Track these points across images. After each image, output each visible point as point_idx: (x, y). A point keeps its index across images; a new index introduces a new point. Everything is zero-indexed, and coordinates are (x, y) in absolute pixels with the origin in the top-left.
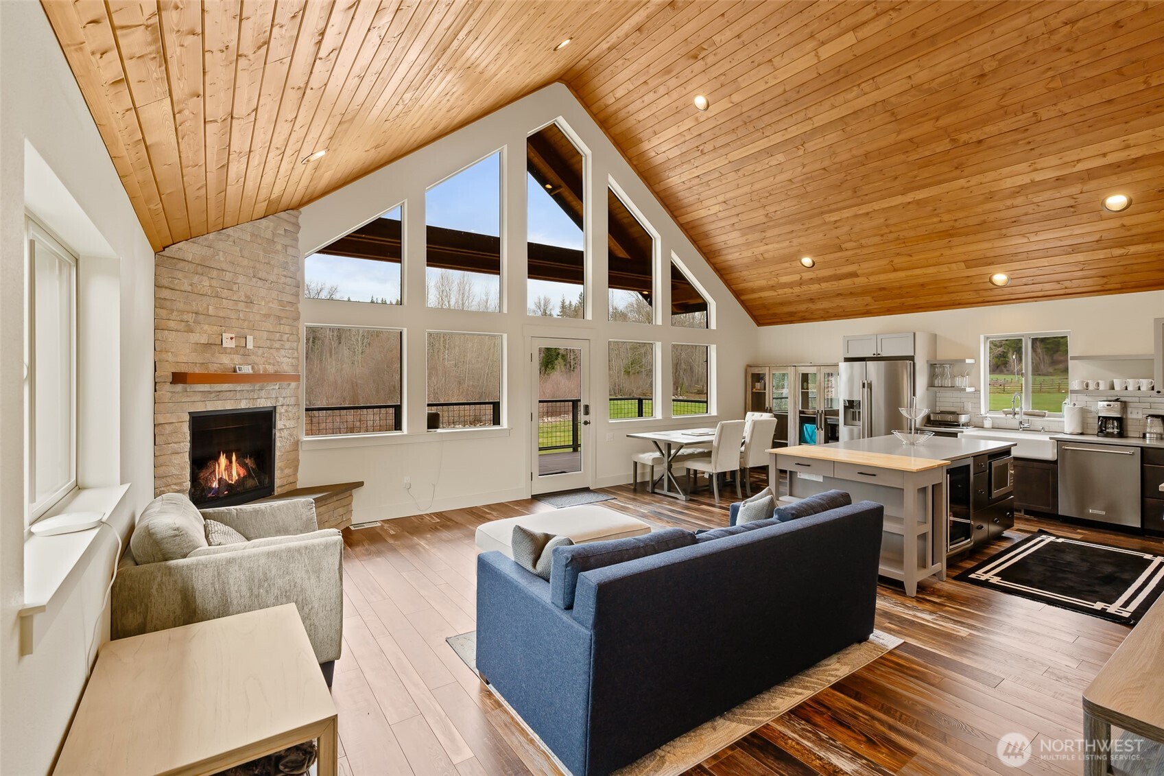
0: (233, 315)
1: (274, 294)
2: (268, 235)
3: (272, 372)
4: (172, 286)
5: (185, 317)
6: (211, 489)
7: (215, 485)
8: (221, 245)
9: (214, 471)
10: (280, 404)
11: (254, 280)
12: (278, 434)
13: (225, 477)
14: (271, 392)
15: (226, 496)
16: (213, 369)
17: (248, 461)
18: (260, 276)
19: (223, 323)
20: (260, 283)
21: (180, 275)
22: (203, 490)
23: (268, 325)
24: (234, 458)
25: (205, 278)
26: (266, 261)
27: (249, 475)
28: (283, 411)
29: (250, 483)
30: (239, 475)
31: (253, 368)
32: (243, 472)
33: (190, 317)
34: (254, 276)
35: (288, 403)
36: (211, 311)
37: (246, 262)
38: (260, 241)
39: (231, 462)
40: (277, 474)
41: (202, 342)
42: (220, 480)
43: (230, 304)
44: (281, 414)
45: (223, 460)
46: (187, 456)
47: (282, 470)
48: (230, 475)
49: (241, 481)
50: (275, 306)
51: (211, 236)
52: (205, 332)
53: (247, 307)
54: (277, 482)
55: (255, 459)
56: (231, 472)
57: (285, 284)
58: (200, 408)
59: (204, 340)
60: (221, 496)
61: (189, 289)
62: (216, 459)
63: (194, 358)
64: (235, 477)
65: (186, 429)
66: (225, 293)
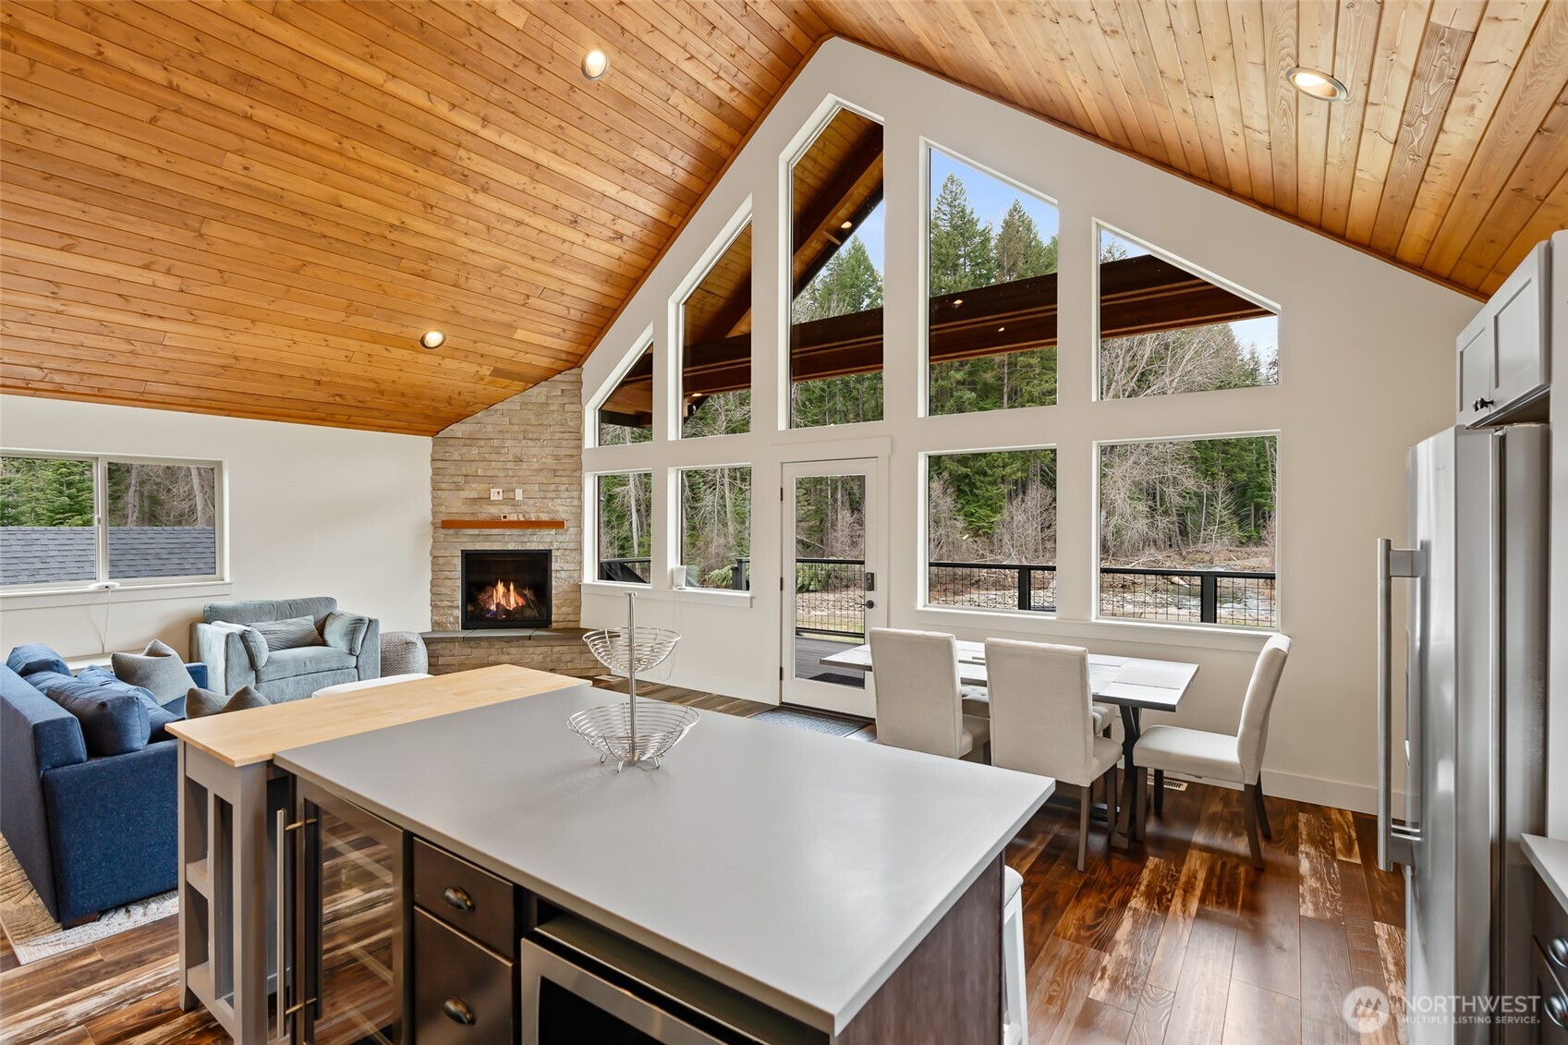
0: (501, 474)
1: (548, 450)
2: (542, 399)
3: (547, 519)
4: (444, 458)
5: (455, 479)
6: (489, 611)
7: (493, 607)
8: (489, 420)
9: (492, 595)
10: (555, 547)
11: (524, 441)
12: (553, 575)
13: (503, 602)
14: (545, 537)
15: (504, 620)
16: (482, 517)
17: (526, 592)
18: (530, 437)
19: (492, 480)
20: (530, 444)
21: (451, 449)
22: (482, 610)
23: (541, 478)
24: (512, 587)
25: (473, 448)
26: (539, 422)
27: (528, 605)
28: (558, 554)
29: (529, 613)
30: (517, 603)
31: (524, 516)
32: (521, 601)
33: (460, 479)
34: (524, 438)
35: (565, 547)
36: (480, 472)
37: (516, 428)
38: (530, 407)
39: (509, 590)
40: (554, 610)
41: (472, 496)
42: (498, 605)
43: (500, 465)
44: (556, 556)
45: (501, 588)
46: (459, 583)
47: (558, 608)
48: (508, 602)
49: (519, 610)
50: (550, 461)
51: (479, 415)
52: (474, 489)
53: (515, 466)
54: (554, 618)
55: (534, 592)
56: (509, 600)
57: (561, 439)
58: (470, 547)
59: (473, 495)
60: (499, 618)
61: (459, 458)
62: (494, 585)
63: (465, 509)
64: (513, 605)
65: (458, 562)
66: (493, 457)
